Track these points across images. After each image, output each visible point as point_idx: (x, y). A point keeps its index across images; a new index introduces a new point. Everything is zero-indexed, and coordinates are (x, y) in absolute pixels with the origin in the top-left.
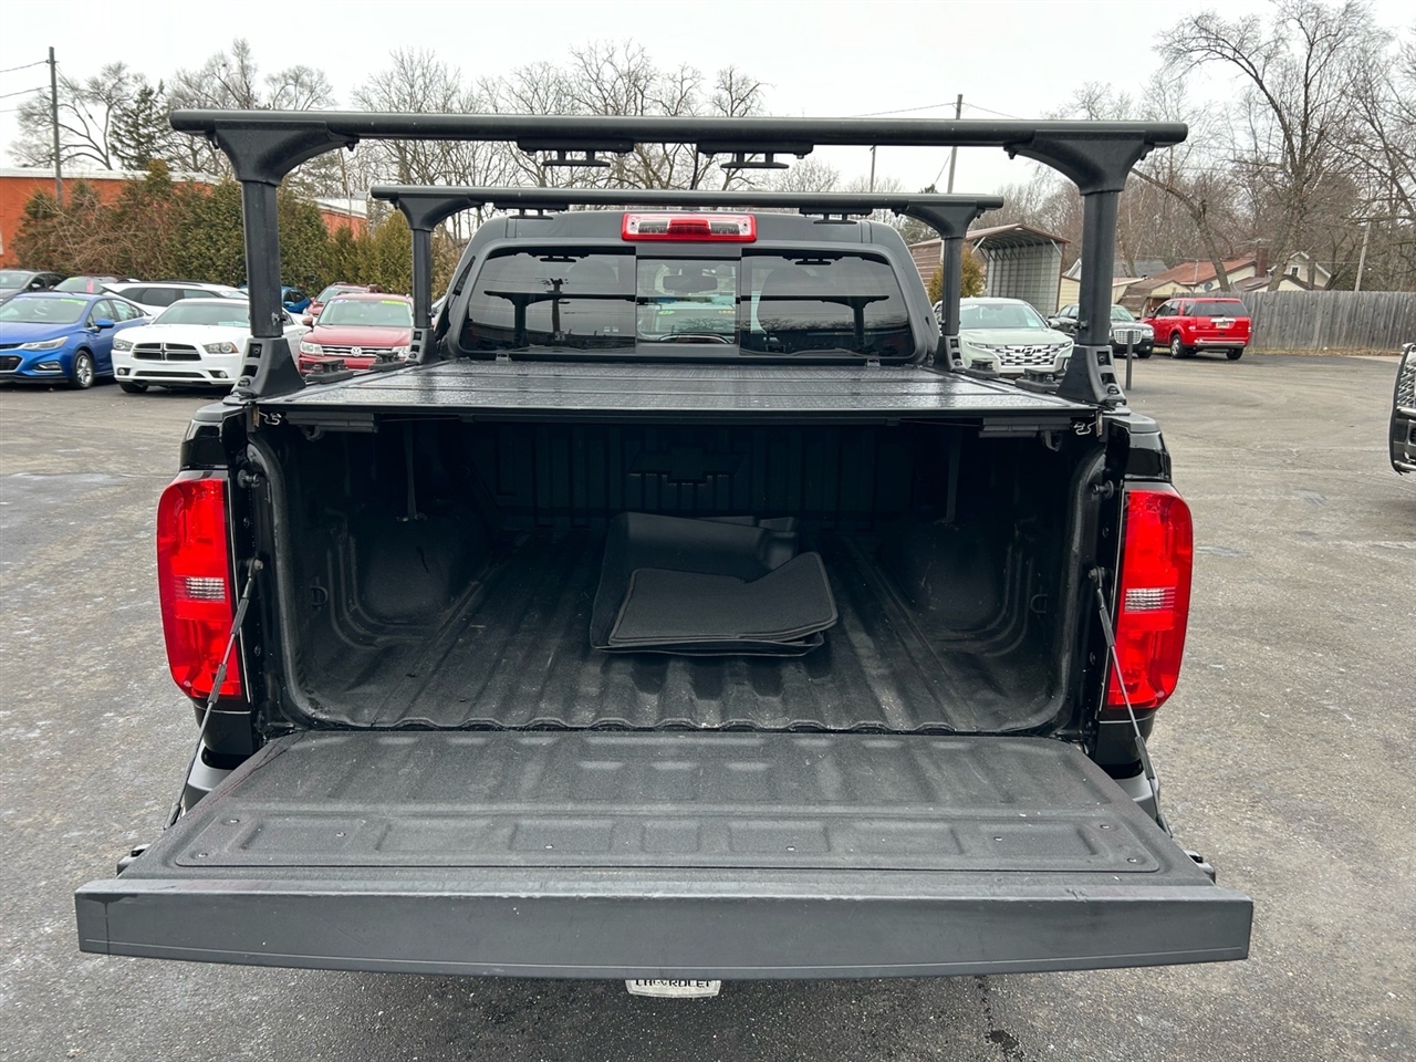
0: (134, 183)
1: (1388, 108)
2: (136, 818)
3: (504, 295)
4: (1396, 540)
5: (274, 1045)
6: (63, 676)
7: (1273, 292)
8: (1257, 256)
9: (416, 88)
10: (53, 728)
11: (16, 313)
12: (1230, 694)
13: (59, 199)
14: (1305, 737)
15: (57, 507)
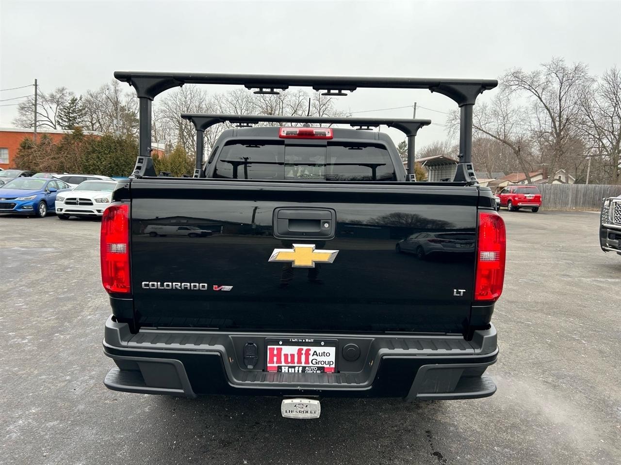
0: (68, 135)
1: (595, 110)
2: (69, 371)
3: (229, 162)
4: (604, 278)
5: (130, 453)
6: (37, 320)
7: (550, 184)
8: (543, 172)
9: (188, 99)
10: (33, 339)
11: (15, 186)
12: (533, 333)
13: (35, 141)
14: (566, 349)
15: (32, 259)
